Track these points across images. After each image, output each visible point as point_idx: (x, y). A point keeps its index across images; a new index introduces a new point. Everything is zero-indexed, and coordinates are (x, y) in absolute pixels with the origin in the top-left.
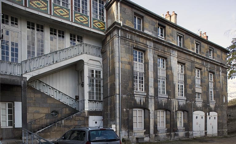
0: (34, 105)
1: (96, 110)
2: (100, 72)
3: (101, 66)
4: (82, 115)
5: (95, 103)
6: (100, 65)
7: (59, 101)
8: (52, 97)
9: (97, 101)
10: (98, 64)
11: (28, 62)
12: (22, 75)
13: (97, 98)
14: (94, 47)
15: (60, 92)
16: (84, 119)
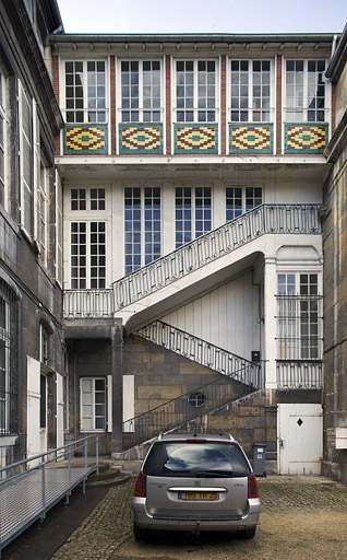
0: (150, 380)
1: (300, 386)
2: (314, 278)
3: (319, 260)
4: (256, 402)
5: (299, 366)
6: (316, 256)
7: (208, 368)
8: (192, 358)
9: (303, 361)
10: (309, 254)
11: (126, 284)
12: (112, 314)
13: (304, 352)
14: (295, 207)
15: (209, 345)
16: (263, 411)
